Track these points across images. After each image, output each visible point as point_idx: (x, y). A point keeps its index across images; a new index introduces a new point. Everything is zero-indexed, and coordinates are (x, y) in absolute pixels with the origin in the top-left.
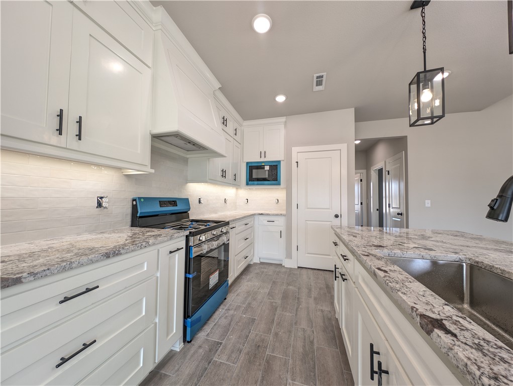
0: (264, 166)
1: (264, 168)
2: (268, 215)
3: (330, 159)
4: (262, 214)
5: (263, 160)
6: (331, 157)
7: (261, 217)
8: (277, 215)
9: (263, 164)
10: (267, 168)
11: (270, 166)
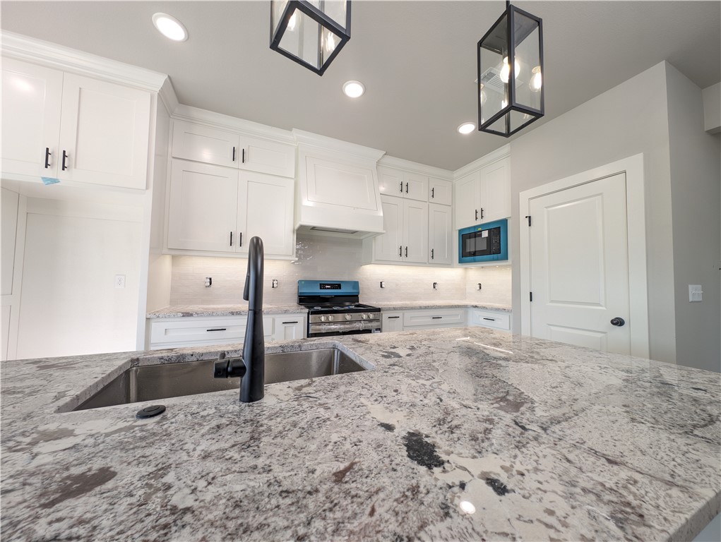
0: (481, 231)
1: (481, 235)
2: (484, 308)
3: (600, 197)
4: (476, 307)
5: (480, 222)
6: (601, 194)
7: (476, 312)
8: (498, 310)
9: (480, 229)
10: (485, 234)
11: (490, 231)
